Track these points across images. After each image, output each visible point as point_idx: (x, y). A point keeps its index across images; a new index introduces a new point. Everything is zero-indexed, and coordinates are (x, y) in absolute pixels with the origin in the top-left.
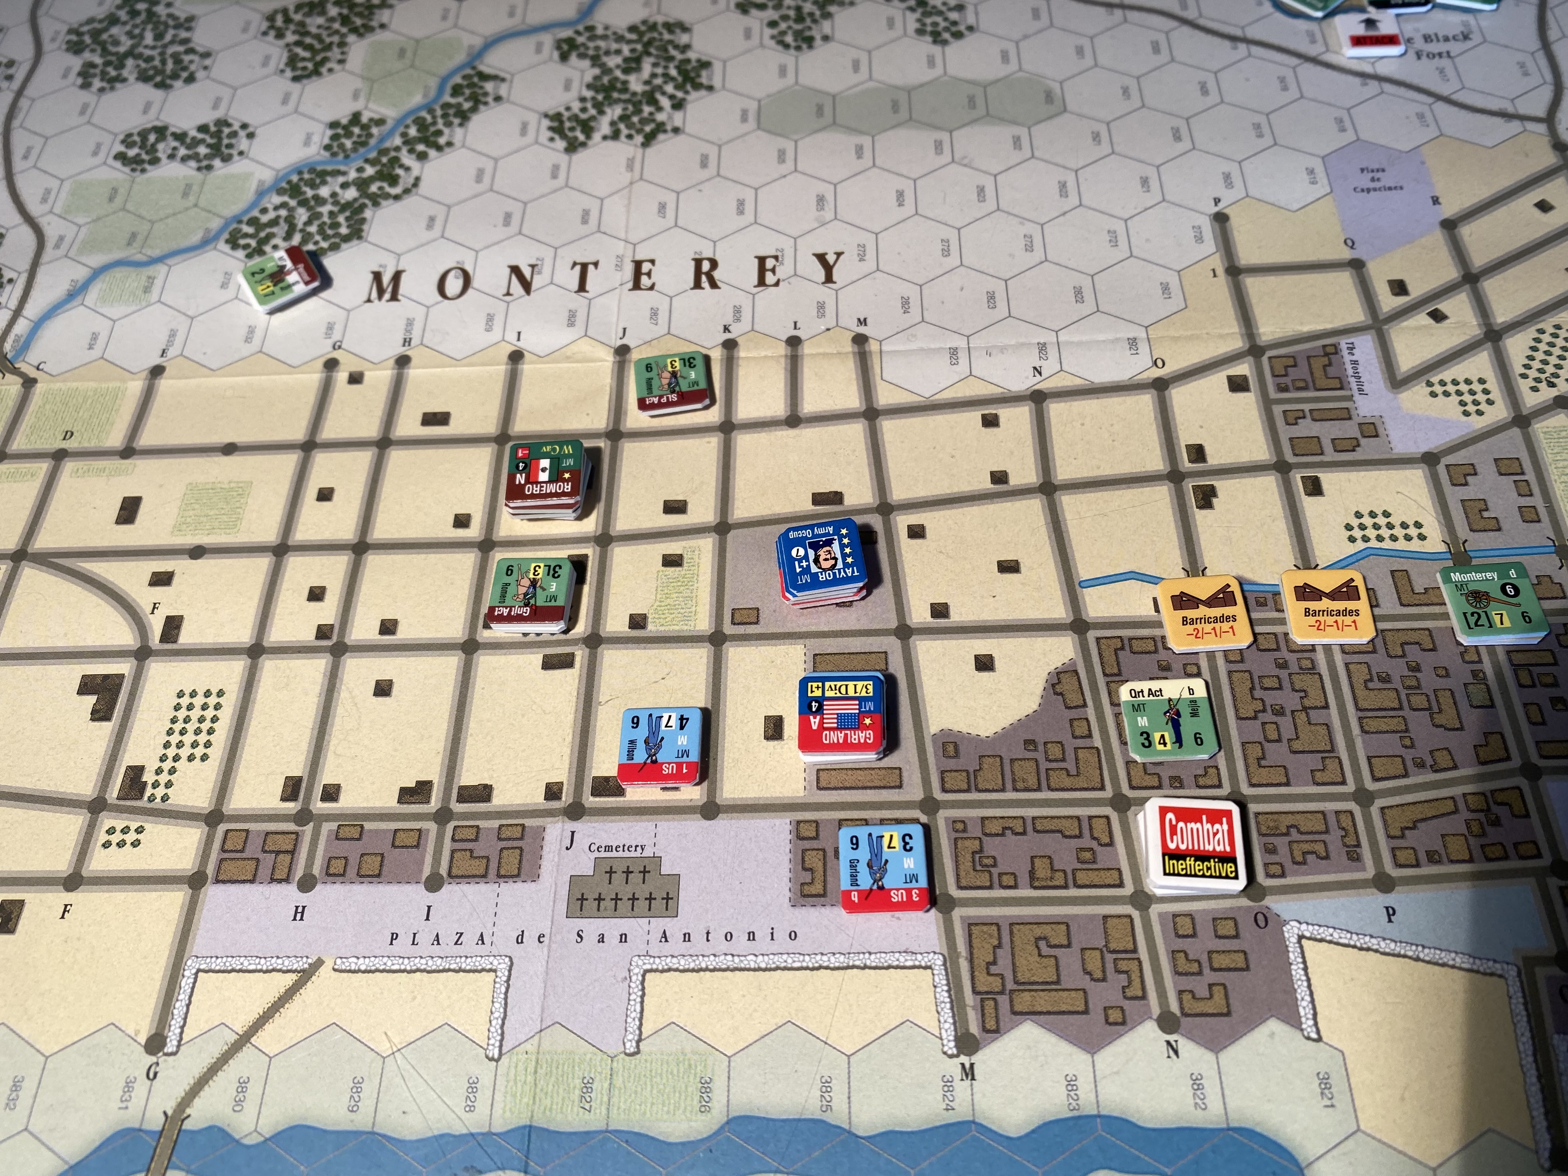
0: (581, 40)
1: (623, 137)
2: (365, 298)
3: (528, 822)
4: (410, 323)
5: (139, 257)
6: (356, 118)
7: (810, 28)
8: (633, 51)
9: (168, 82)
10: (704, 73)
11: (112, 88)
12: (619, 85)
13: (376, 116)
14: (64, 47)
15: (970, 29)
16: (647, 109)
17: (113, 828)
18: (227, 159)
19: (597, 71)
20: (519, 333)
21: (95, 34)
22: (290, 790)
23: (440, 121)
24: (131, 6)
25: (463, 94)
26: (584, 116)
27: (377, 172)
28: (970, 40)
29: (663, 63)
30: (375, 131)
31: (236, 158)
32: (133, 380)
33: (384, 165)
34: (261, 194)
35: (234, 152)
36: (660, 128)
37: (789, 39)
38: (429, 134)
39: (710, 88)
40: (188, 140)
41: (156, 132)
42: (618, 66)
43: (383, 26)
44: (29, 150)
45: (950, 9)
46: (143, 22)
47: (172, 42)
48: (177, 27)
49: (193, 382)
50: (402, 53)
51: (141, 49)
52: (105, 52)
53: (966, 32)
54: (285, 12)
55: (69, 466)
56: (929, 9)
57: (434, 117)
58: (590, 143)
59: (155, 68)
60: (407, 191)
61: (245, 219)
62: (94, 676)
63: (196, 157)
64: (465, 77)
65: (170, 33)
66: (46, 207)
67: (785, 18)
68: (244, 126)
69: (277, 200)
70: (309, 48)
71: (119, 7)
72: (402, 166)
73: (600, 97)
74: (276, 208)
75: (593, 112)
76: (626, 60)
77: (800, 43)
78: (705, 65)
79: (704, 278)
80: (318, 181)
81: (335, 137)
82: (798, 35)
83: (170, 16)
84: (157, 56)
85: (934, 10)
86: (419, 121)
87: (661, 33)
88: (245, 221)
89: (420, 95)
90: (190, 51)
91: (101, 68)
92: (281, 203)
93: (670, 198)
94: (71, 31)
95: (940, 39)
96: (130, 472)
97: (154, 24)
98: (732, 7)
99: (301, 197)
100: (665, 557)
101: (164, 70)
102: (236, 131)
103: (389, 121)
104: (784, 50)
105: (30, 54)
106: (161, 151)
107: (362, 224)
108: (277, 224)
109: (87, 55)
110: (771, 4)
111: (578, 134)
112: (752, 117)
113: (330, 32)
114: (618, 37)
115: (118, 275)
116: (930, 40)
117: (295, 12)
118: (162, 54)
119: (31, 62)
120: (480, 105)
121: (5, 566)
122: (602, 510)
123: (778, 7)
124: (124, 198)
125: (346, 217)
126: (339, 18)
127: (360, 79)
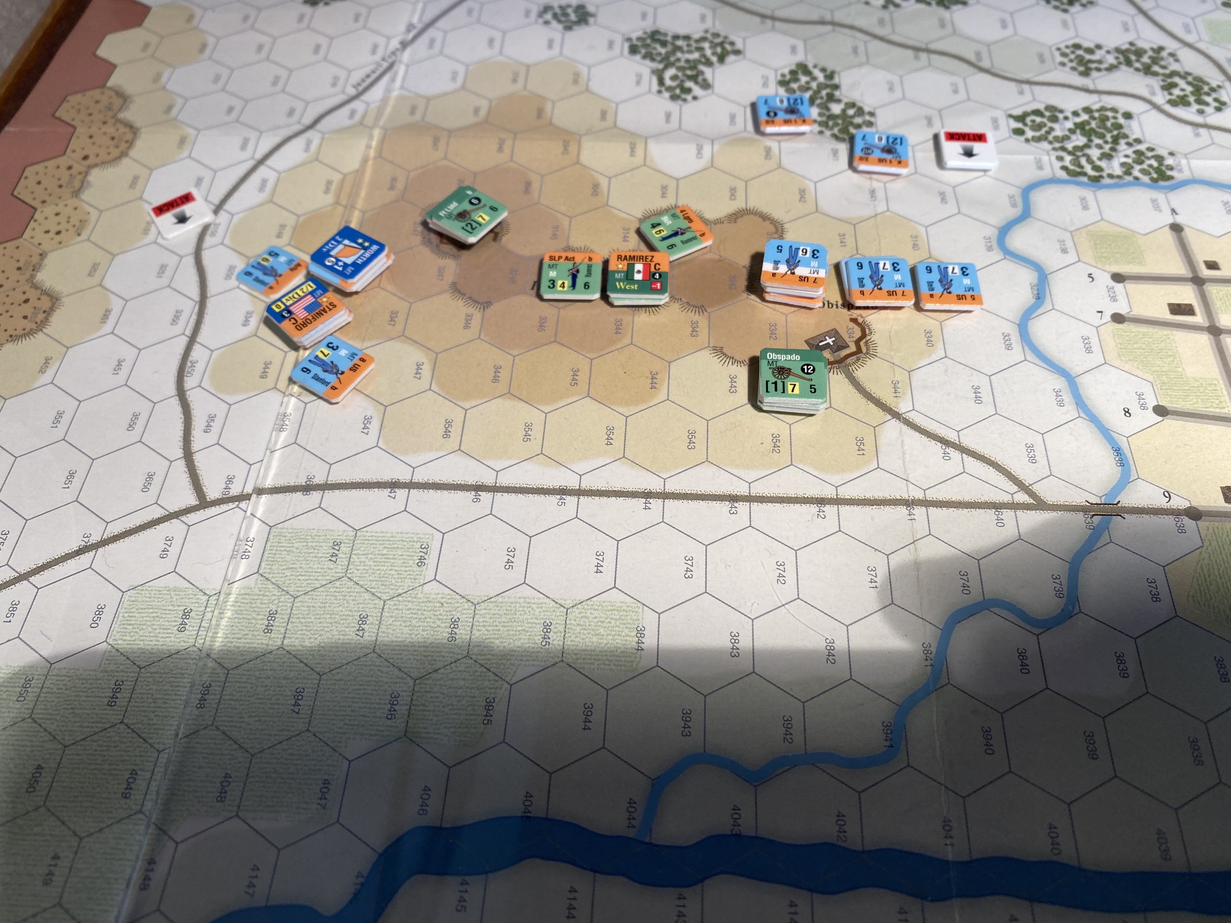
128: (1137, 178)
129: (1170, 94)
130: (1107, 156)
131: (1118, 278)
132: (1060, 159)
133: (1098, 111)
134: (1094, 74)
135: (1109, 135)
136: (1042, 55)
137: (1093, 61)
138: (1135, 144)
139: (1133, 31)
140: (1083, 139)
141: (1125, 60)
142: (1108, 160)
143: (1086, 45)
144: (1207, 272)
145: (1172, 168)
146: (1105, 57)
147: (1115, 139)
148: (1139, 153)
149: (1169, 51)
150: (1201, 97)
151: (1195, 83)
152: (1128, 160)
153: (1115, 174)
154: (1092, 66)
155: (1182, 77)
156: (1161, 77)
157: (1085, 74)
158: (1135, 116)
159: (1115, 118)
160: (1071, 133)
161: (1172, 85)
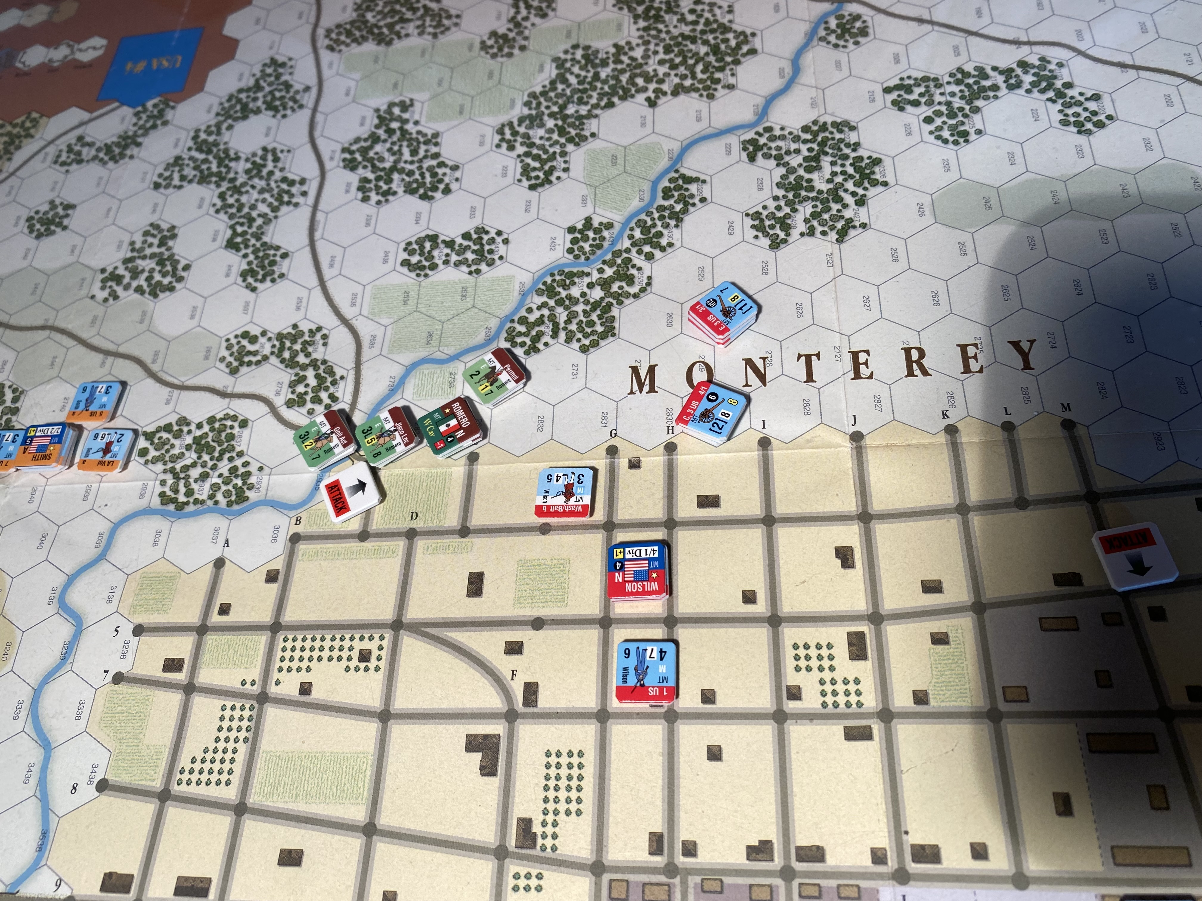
0: (762, 141)
1: (818, 235)
2: (629, 391)
3: (863, 884)
4: (670, 412)
5: (439, 355)
6: (588, 221)
7: (963, 123)
8: (810, 150)
9: (430, 193)
10: (877, 169)
11: (387, 201)
12: (805, 184)
13: (605, 221)
14: (342, 164)
15: (1110, 117)
16: (835, 207)
17: (518, 873)
18: (491, 264)
19: (782, 171)
20: (764, 421)
21: (364, 151)
22: (655, 844)
23: (659, 223)
24: (387, 125)
25: (673, 196)
26: (780, 214)
27: (614, 273)
28: (1112, 128)
29: (840, 162)
30: (606, 233)
31: (498, 262)
32: (455, 466)
33: (619, 266)
34: (524, 295)
35: (496, 257)
36: (849, 224)
37: (946, 134)
38: (651, 235)
39: (885, 184)
40: (457, 248)
41: (429, 241)
42: (800, 165)
43: (593, 135)
44: (333, 258)
45: (1087, 99)
46: (399, 140)
47: (426, 157)
48: (426, 143)
49: (503, 467)
50: (614, 159)
51: (402, 165)
52: (375, 169)
53: (1107, 122)
54: (511, 124)
55: (421, 543)
56: (1068, 100)
57: (653, 219)
58: (790, 240)
59: (416, 181)
60: (643, 290)
61: (516, 318)
62: (476, 736)
63: (465, 262)
64: (670, 181)
65: (423, 148)
66: (356, 309)
67: (939, 114)
68: (499, 233)
69: (539, 300)
70: (536, 158)
71: (377, 127)
72: (634, 266)
73: (790, 196)
74: (539, 308)
75: (787, 210)
76: (806, 159)
77: (956, 138)
78: (877, 162)
79: (914, 365)
80: (568, 282)
81: (574, 241)
82: (952, 128)
83: (419, 132)
84: (416, 170)
85: (1073, 101)
86: (641, 224)
87: (832, 133)
88: (516, 320)
89: (638, 199)
90: (442, 164)
91: (374, 182)
92: (542, 303)
93: (872, 292)
94: (344, 150)
95: (1083, 129)
96: (469, 549)
97: (408, 140)
98: (889, 104)
99: (557, 297)
100: (932, 635)
101: (425, 183)
102: (493, 238)
103: (615, 224)
104: (943, 145)
105: (316, 172)
106: (437, 257)
107: (613, 322)
108: (543, 322)
109: (360, 171)
110: (923, 100)
111: (778, 231)
112: (927, 211)
113: (551, 142)
114: (795, 137)
115: (426, 372)
116: (1075, 130)
117: (519, 125)
118: (420, 168)
119: (319, 179)
120: (689, 207)
121: (388, 635)
122: (869, 590)
123: (930, 103)
124: (415, 301)
125: (598, 316)
126: (556, 129)
127: (585, 186)
128: (216, 503)
129: (293, 392)
130: (204, 477)
131: (139, 630)
132: (163, 483)
133: (221, 420)
134: (244, 369)
135: (218, 449)
136: (209, 350)
137: (250, 353)
138: (236, 458)
139: (303, 310)
140: (194, 456)
141: (279, 349)
142: (203, 481)
143: (253, 333)
144: (216, 618)
145: (253, 488)
146: (263, 347)
147: (222, 453)
148: (233, 470)
149: (324, 331)
150: (319, 394)
151: (323, 375)
152: (219, 481)
153: (201, 498)
154: (246, 359)
155: (316, 367)
156: (297, 370)
157: (234, 371)
158: (250, 423)
159: (232, 427)
160: (187, 450)
161: (302, 379)
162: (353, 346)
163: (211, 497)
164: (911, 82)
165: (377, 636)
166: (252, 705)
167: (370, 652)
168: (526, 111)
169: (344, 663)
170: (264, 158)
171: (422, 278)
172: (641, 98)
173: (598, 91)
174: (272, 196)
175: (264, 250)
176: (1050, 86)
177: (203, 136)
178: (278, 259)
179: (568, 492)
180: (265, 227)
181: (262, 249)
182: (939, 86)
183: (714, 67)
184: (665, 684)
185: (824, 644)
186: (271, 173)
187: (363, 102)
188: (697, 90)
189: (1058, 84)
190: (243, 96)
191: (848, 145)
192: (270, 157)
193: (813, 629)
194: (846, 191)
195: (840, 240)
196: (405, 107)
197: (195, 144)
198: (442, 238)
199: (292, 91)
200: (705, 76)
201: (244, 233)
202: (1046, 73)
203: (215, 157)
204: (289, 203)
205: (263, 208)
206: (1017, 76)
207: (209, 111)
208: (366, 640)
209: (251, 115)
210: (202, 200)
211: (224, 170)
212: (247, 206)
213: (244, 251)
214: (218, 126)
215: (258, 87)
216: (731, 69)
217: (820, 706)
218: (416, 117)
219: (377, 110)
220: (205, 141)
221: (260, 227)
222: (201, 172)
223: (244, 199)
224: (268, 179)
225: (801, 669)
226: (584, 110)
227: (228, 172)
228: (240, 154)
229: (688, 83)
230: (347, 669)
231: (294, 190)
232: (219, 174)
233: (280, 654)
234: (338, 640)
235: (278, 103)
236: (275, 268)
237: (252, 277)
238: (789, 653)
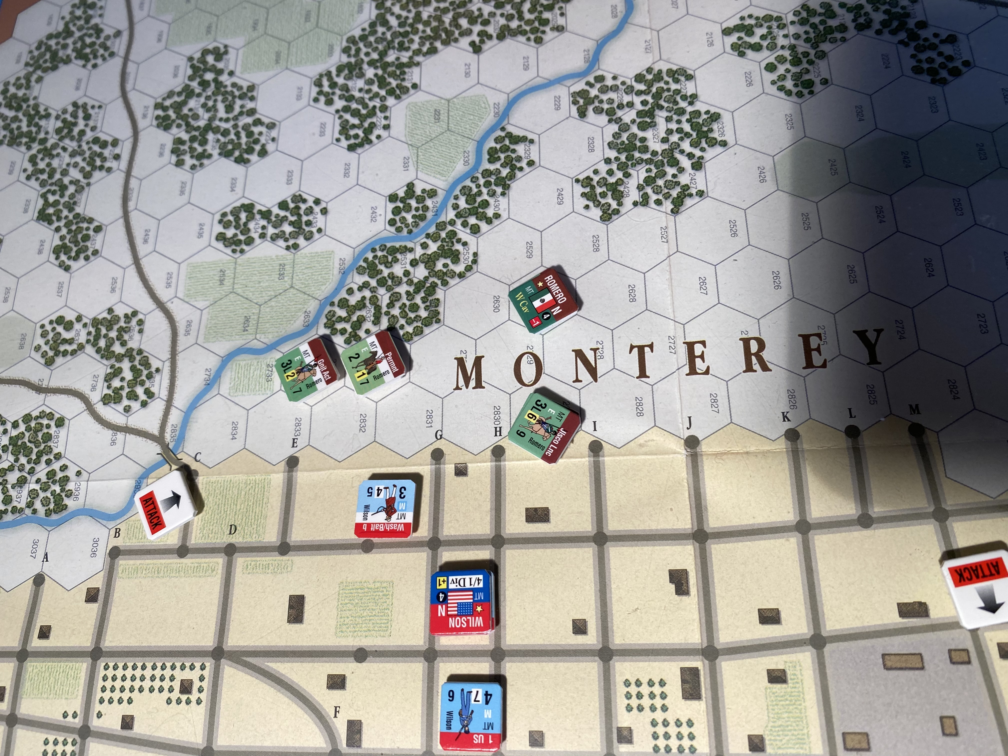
0: (594, 92)
1: (652, 204)
2: (455, 387)
4: (497, 411)
5: (256, 344)
6: (410, 188)
7: (808, 71)
8: (644, 103)
9: (246, 156)
10: (715, 126)
11: (201, 165)
12: (638, 144)
13: (428, 188)
14: (155, 123)
15: (966, 64)
16: (671, 171)
18: (309, 237)
19: (615, 128)
20: (595, 422)
21: (178, 107)
23: (485, 191)
24: (201, 77)
25: (499, 159)
26: (612, 180)
27: (438, 249)
28: (968, 76)
29: (675, 117)
30: (429, 202)
31: (317, 235)
32: (274, 472)
33: (443, 240)
34: (344, 273)
35: (314, 230)
37: (789, 84)
38: (476, 205)
39: (724, 144)
40: (274, 219)
41: (245, 211)
42: (633, 121)
43: (415, 86)
44: (147, 232)
45: (942, 42)
46: (213, 94)
47: (241, 114)
48: (241, 97)
49: (323, 474)
50: (437, 114)
51: (217, 123)
52: (189, 128)
53: (964, 69)
54: (329, 74)
55: (240, 561)
56: (921, 42)
57: (478, 186)
58: (623, 210)
59: (232, 141)
60: (469, 268)
61: (336, 301)
63: (282, 235)
64: (497, 140)
65: (238, 103)
66: (171, 291)
67: (781, 60)
68: (317, 202)
69: (360, 279)
70: (356, 113)
71: (191, 78)
72: (459, 241)
73: (623, 157)
74: (360, 289)
75: (619, 175)
76: (640, 114)
77: (800, 88)
78: (715, 117)
79: (753, 358)
80: (390, 258)
81: (396, 211)
82: (796, 77)
83: (234, 85)
84: (231, 129)
85: (927, 44)
86: (466, 191)
87: (667, 83)
88: (336, 303)
89: (462, 162)
90: (258, 122)
91: (188, 144)
92: (363, 283)
93: (708, 272)
94: (158, 106)
95: (938, 77)
96: (289, 569)
97: (223, 95)
98: (728, 49)
99: (379, 277)
100: (769, 672)
101: (240, 144)
102: (311, 207)
103: (440, 192)
104: (786, 97)
105: (129, 132)
106: (253, 230)
107: (437, 306)
108: (364, 306)
109: (174, 130)
110: (765, 43)
111: (609, 200)
112: (769, 176)
113: (371, 95)
114: (627, 88)
115: (243, 363)
116: (928, 79)
117: (338, 75)
118: (235, 126)
119: (131, 140)
120: (517, 171)
121: (209, 663)
122: (703, 620)
123: (772, 47)
124: (232, 281)
125: (422, 298)
126: (375, 79)
127: (406, 145)
128: (35, 511)
129: (109, 387)
130: (22, 482)
133: (37, 418)
134: (59, 360)
135: (35, 450)
136: (23, 338)
137: (65, 341)
138: (54, 460)
139: (118, 291)
140: (12, 458)
141: (95, 336)
142: (21, 487)
143: (68, 318)
144: (36, 643)
145: (71, 495)
146: (78, 334)
147: (39, 455)
148: (51, 475)
149: (140, 316)
150: (135, 389)
151: (139, 367)
152: (37, 487)
153: (19, 506)
154: (62, 348)
155: (132, 359)
156: (113, 361)
157: (49, 362)
158: (66, 422)
159: (48, 426)
160: (3, 451)
161: (117, 372)
162: (169, 333)
163: (30, 505)
164: (753, 22)
165: (198, 665)
166: (74, 739)
167: (191, 682)
168: (345, 59)
169: (166, 694)
170: (74, 115)
171: (238, 254)
172: (465, 42)
173: (420, 34)
174: (84, 160)
175: (77, 223)
176: (902, 26)
177: (12, 90)
178: (91, 233)
179: (390, 509)
180: (78, 196)
181: (74, 221)
182: (782, 26)
183: (542, 5)
184: (490, 731)
185: (656, 681)
186: (82, 133)
187: (176, 49)
188: (524, 33)
189: (911, 23)
190: (52, 42)
191: (684, 98)
192: (81, 114)
193: (647, 663)
194: (682, 152)
195: (675, 211)
196: (219, 55)
197: (4, 99)
198: (258, 207)
199: (103, 36)
200: (532, 17)
201: (56, 203)
202: (898, 10)
203: (24, 115)
204: (101, 168)
205: (75, 174)
206: (866, 14)
207: (18, 62)
208: (187, 669)
209: (61, 65)
210: (13, 164)
211: (34, 129)
212: (59, 171)
213: (56, 224)
214: (28, 78)
215: (68, 33)
216: (561, 8)
217: (652, 750)
218: (231, 67)
219: (191, 59)
220: (15, 96)
221: (72, 196)
222: (11, 131)
223: (55, 163)
224: (79, 140)
225: (632, 708)
226: (405, 57)
227: (38, 132)
228: (50, 111)
229: (514, 24)
230: (169, 701)
231: (107, 152)
232: (29, 134)
233: (101, 683)
234: (159, 668)
235: (88, 50)
236: (88, 244)
237: (65, 254)
238: (620, 690)
